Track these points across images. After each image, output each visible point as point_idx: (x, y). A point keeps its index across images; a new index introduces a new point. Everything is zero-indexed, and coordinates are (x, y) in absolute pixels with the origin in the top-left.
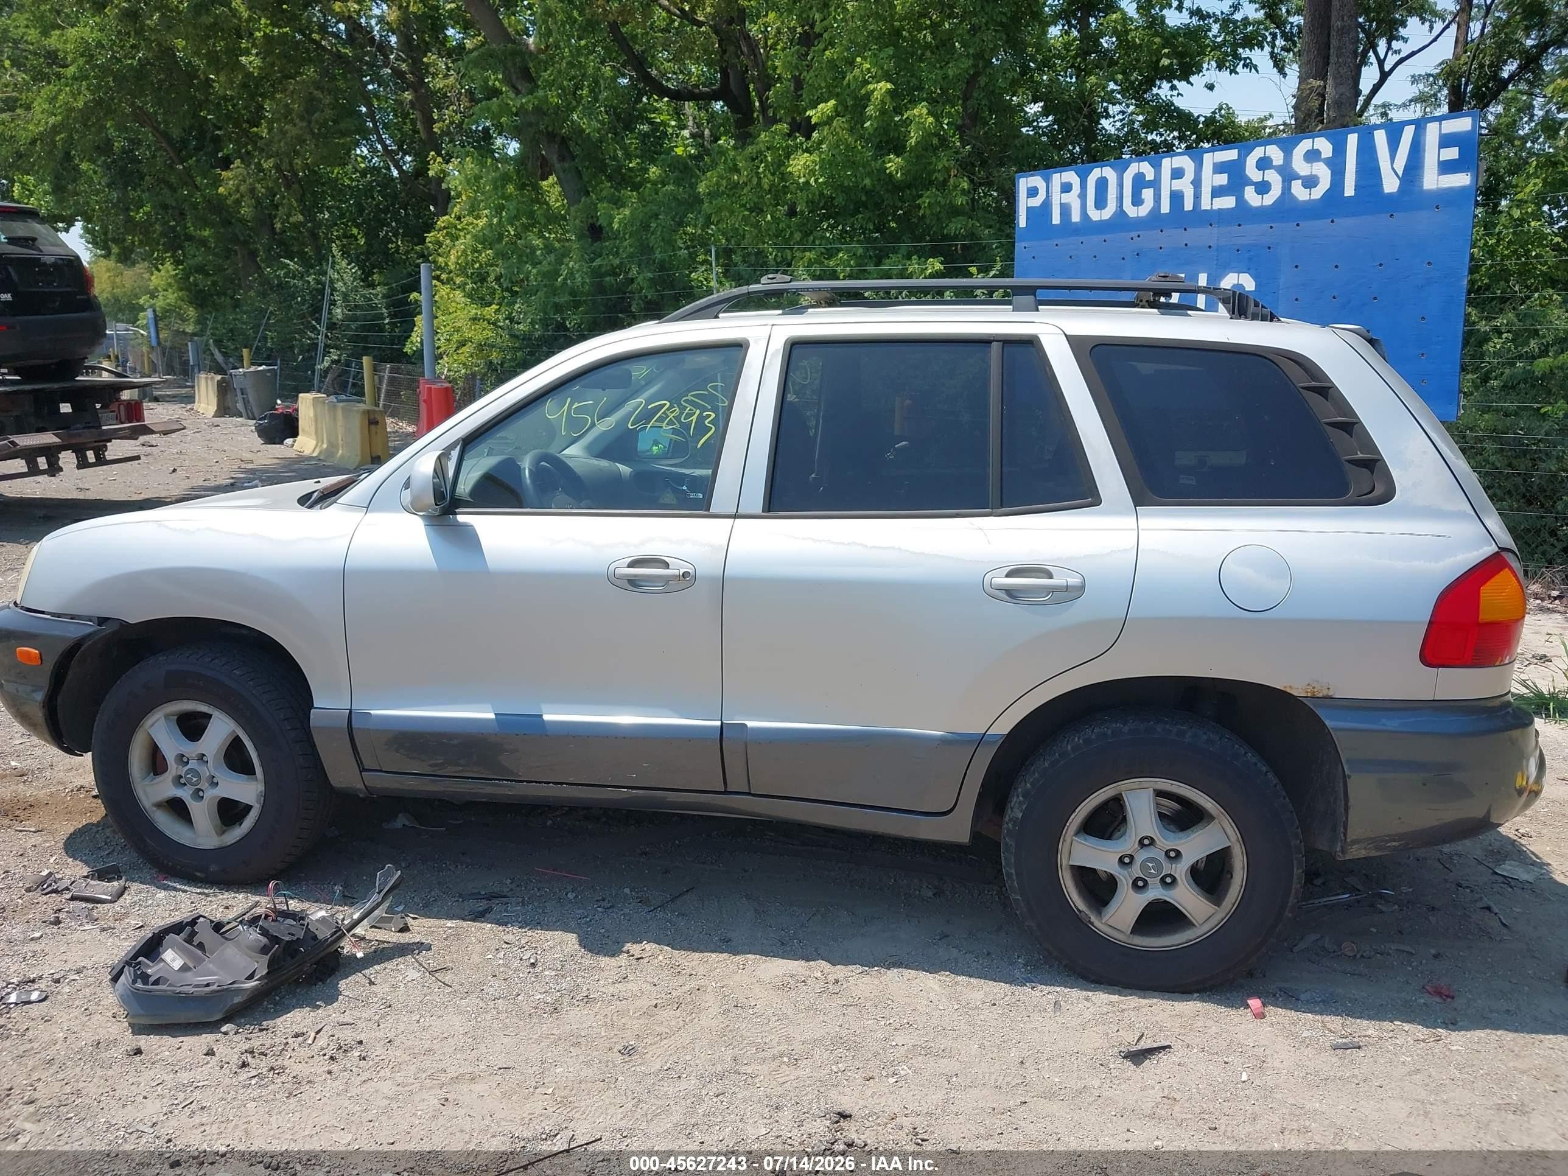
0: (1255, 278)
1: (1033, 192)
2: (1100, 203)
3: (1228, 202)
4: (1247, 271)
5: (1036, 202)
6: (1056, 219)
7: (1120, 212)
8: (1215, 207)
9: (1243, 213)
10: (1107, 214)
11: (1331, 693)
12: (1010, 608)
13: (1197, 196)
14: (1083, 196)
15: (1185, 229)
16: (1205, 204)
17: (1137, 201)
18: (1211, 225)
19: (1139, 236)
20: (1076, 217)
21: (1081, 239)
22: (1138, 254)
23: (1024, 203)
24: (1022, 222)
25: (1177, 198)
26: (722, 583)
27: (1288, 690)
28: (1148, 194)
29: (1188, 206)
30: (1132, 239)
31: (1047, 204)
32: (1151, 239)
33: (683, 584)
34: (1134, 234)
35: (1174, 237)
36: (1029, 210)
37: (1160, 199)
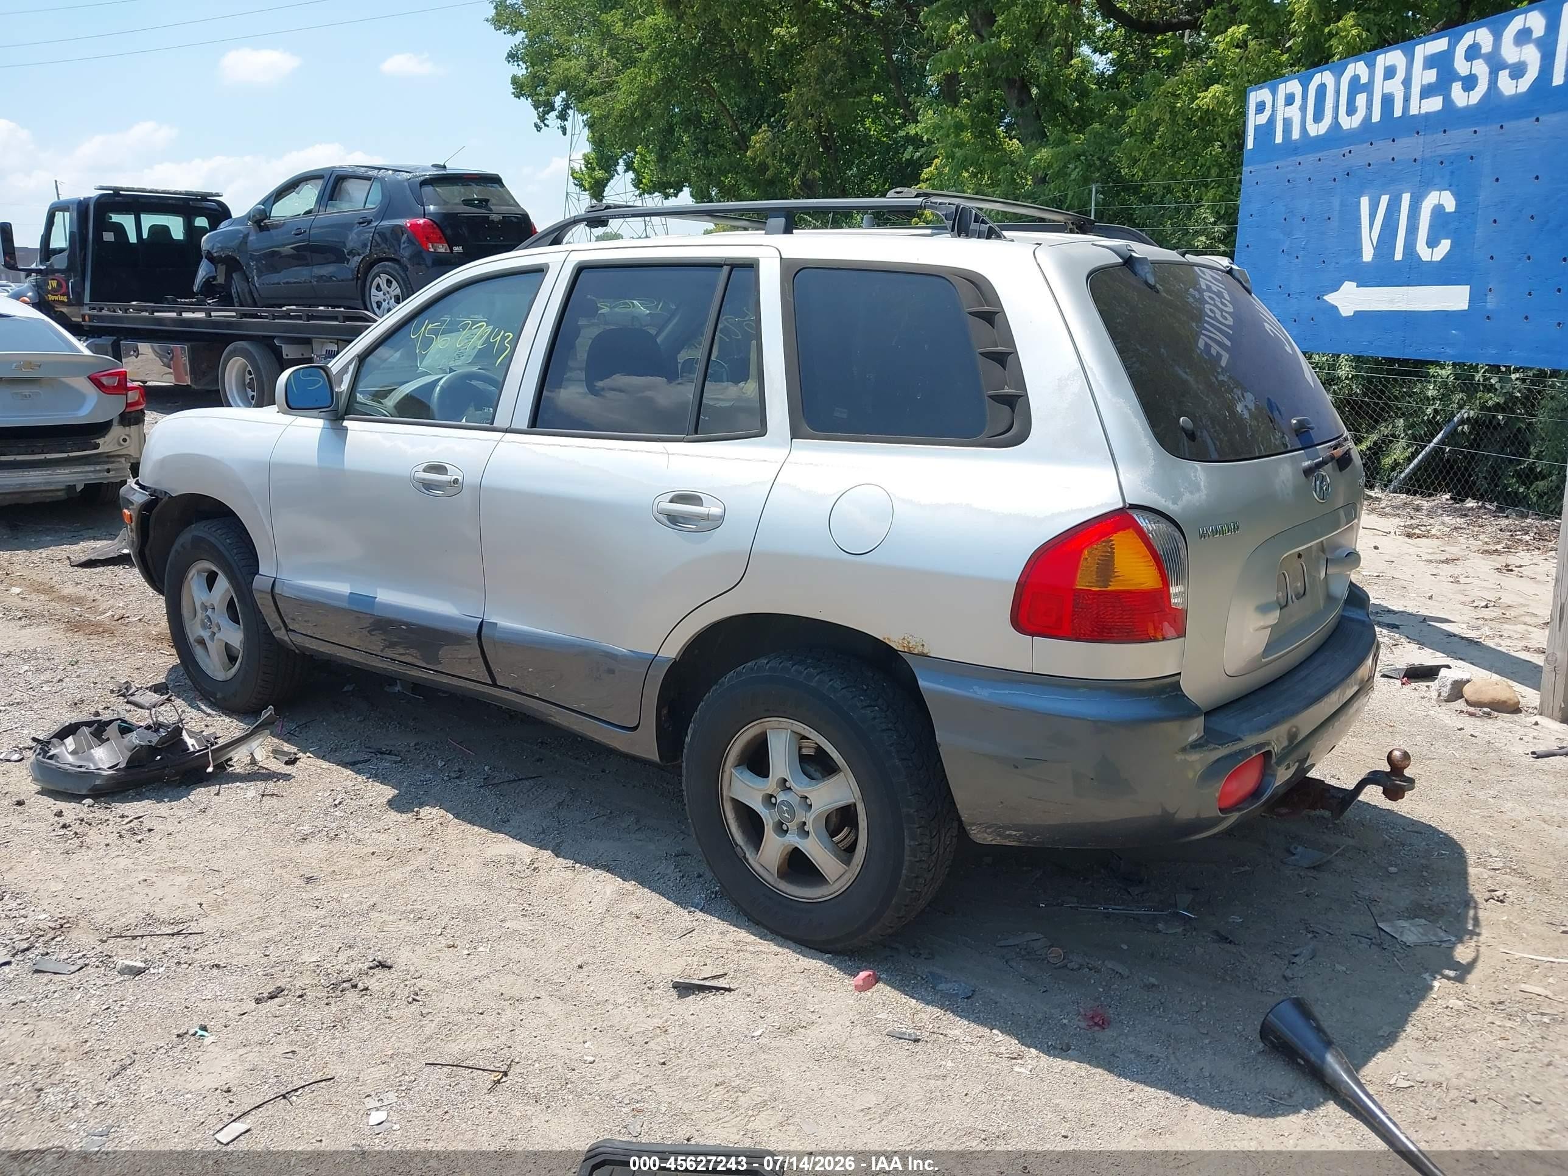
0: (1457, 196)
1: (1261, 107)
2: (1318, 117)
3: (1434, 104)
4: (1449, 187)
5: (1262, 119)
6: (1279, 139)
7: (1336, 124)
8: (1423, 111)
9: (1450, 116)
10: (1322, 128)
11: (926, 651)
12: (669, 533)
13: (1407, 99)
14: (1303, 109)
15: (1394, 140)
16: (1414, 110)
17: (1351, 111)
18: (1418, 133)
19: (1350, 152)
20: (1296, 135)
21: (1299, 159)
22: (1348, 174)
23: (1254, 120)
24: (1250, 144)
25: (1388, 101)
26: (479, 490)
27: (887, 641)
28: (1361, 99)
29: (1398, 112)
30: (1344, 155)
31: (1272, 121)
32: (1361, 154)
33: (453, 491)
34: (1346, 150)
35: (1384, 150)
36: (1257, 128)
37: (1372, 105)
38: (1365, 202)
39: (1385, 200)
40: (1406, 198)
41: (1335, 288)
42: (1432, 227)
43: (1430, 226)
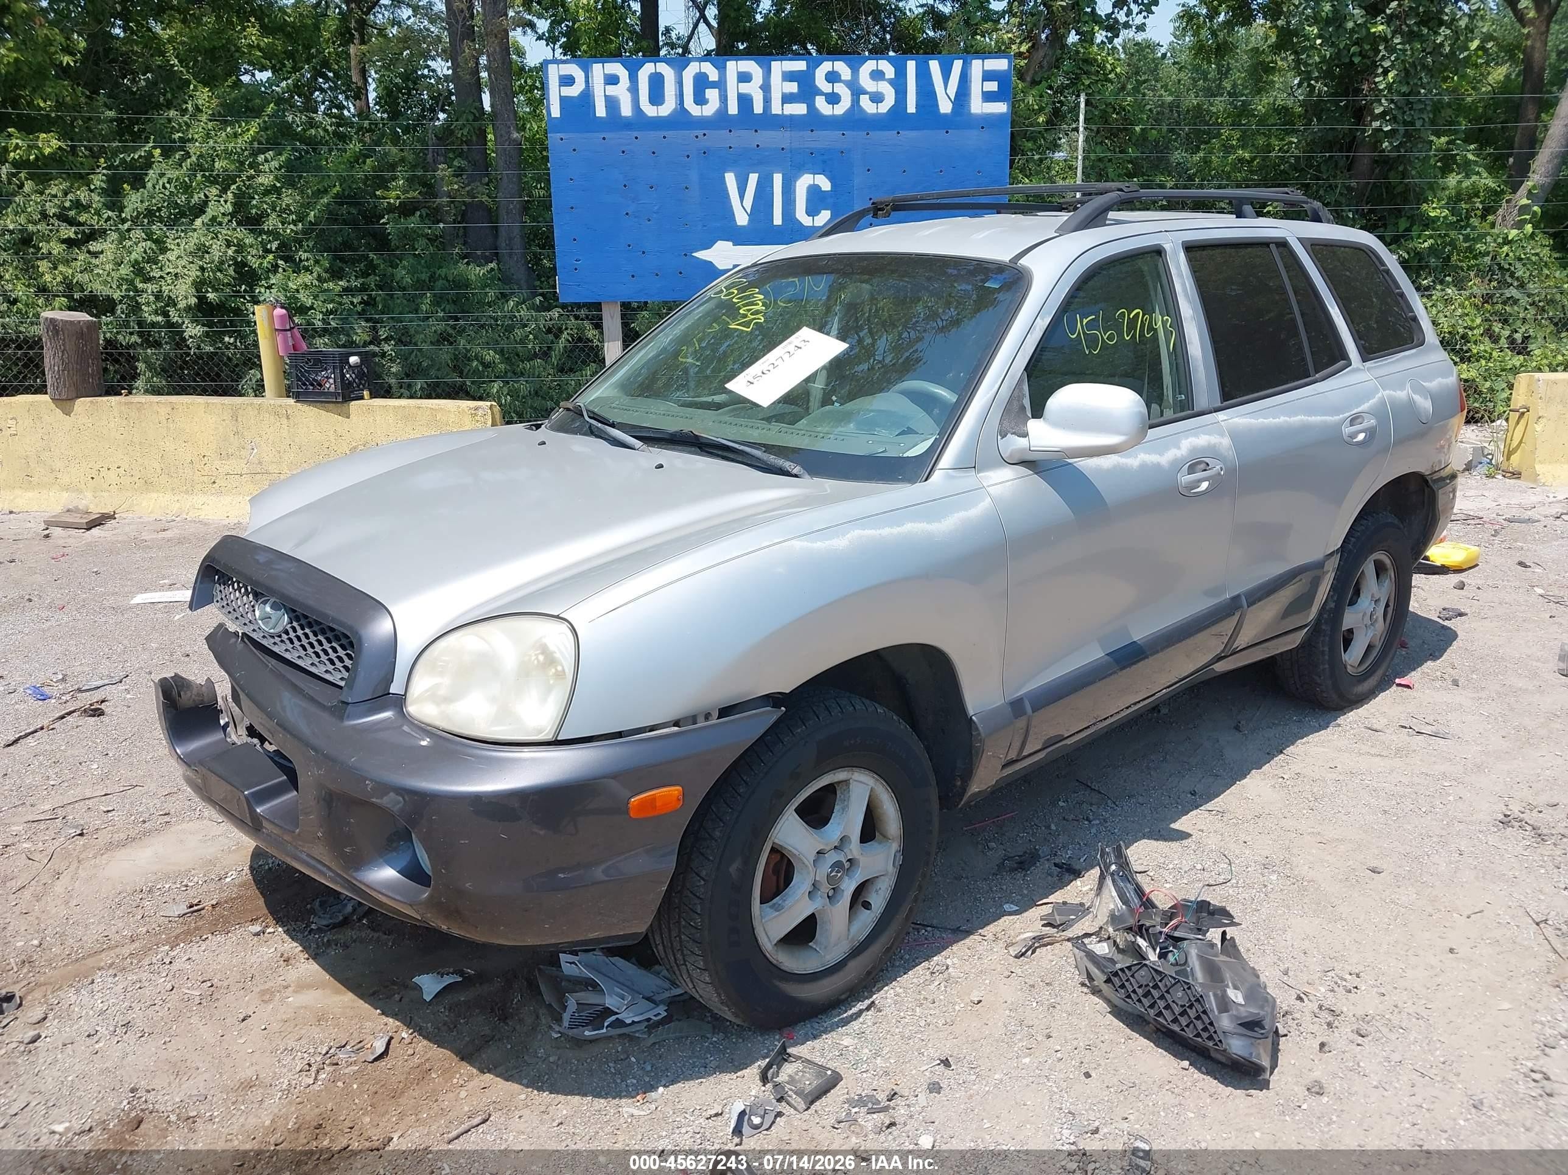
0: (831, 179)
1: (567, 81)
2: (656, 100)
3: (798, 109)
4: (822, 172)
5: (572, 91)
6: (601, 112)
7: (682, 109)
8: (786, 112)
9: (814, 120)
10: (665, 110)
13: (767, 101)
14: (633, 90)
15: (756, 131)
16: (776, 111)
17: (700, 100)
18: (782, 129)
19: (704, 135)
20: (626, 111)
21: (635, 134)
22: (704, 153)
23: (556, 91)
24: (554, 109)
25: (745, 101)
26: (1237, 471)
28: (712, 94)
29: (757, 110)
30: (697, 137)
31: (587, 95)
32: (719, 138)
34: (699, 133)
35: (744, 138)
36: (564, 98)
37: (726, 100)
38: (730, 179)
39: (753, 178)
40: (778, 179)
41: (708, 246)
42: (809, 201)
43: (807, 200)
